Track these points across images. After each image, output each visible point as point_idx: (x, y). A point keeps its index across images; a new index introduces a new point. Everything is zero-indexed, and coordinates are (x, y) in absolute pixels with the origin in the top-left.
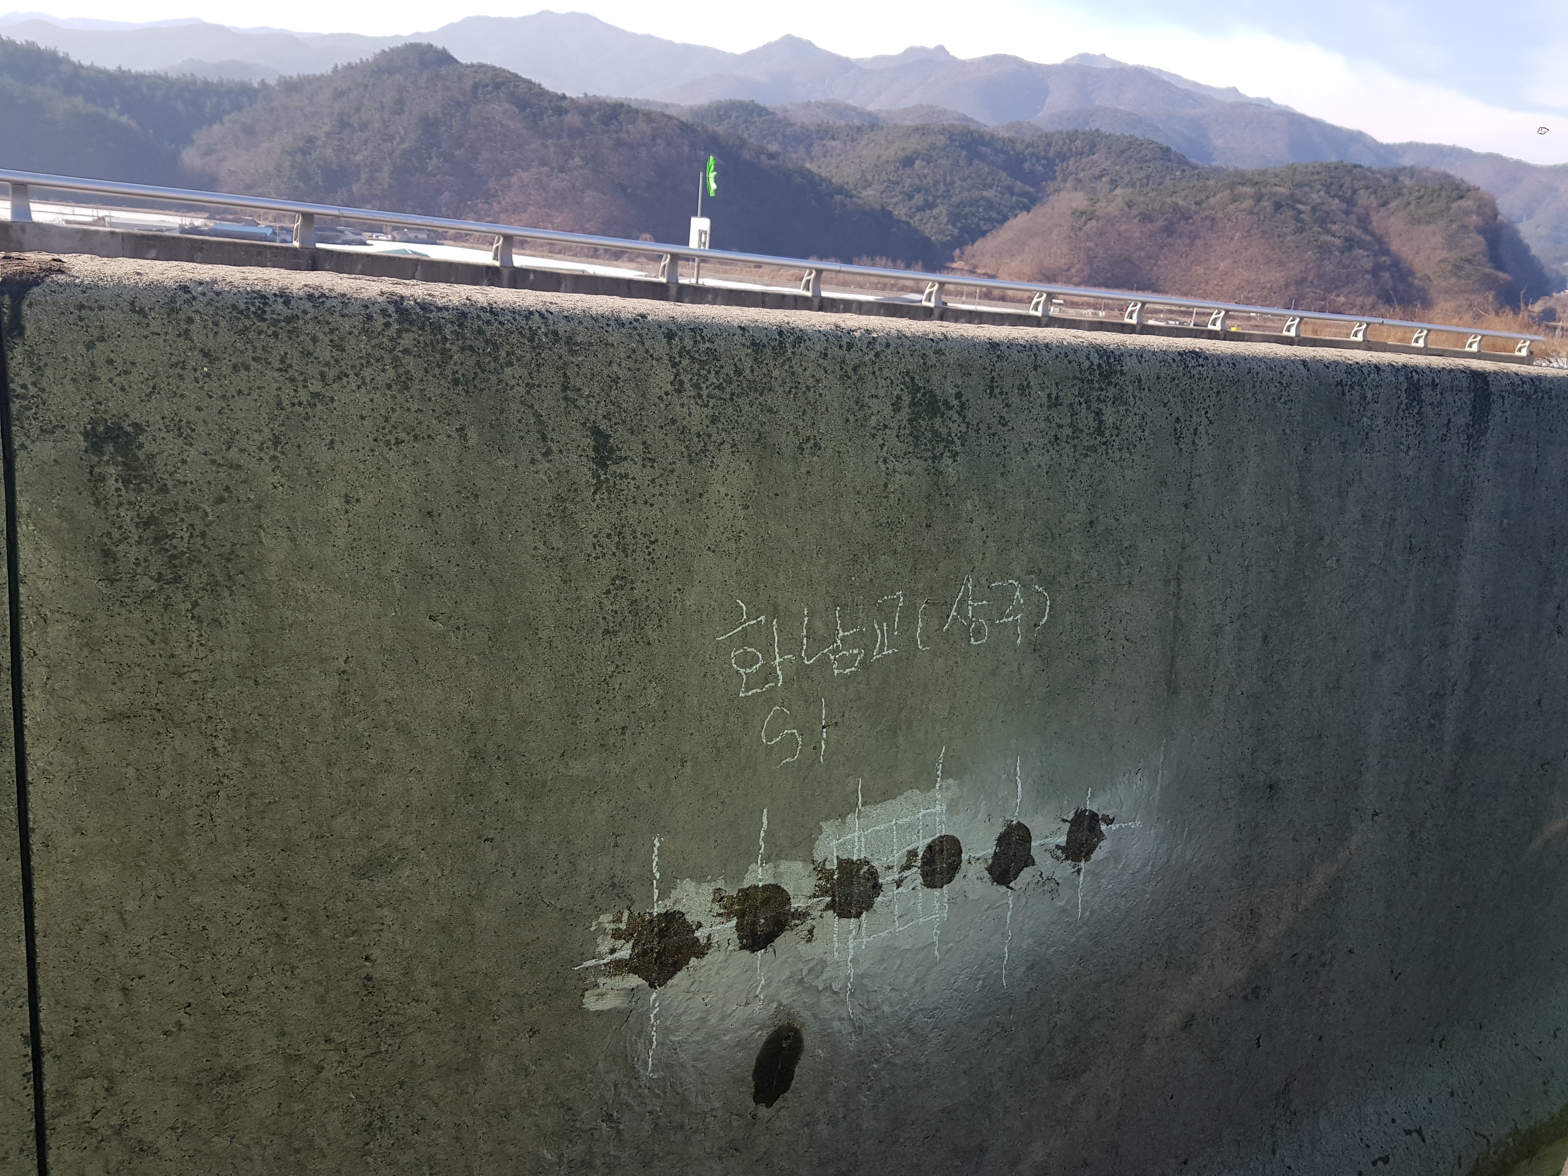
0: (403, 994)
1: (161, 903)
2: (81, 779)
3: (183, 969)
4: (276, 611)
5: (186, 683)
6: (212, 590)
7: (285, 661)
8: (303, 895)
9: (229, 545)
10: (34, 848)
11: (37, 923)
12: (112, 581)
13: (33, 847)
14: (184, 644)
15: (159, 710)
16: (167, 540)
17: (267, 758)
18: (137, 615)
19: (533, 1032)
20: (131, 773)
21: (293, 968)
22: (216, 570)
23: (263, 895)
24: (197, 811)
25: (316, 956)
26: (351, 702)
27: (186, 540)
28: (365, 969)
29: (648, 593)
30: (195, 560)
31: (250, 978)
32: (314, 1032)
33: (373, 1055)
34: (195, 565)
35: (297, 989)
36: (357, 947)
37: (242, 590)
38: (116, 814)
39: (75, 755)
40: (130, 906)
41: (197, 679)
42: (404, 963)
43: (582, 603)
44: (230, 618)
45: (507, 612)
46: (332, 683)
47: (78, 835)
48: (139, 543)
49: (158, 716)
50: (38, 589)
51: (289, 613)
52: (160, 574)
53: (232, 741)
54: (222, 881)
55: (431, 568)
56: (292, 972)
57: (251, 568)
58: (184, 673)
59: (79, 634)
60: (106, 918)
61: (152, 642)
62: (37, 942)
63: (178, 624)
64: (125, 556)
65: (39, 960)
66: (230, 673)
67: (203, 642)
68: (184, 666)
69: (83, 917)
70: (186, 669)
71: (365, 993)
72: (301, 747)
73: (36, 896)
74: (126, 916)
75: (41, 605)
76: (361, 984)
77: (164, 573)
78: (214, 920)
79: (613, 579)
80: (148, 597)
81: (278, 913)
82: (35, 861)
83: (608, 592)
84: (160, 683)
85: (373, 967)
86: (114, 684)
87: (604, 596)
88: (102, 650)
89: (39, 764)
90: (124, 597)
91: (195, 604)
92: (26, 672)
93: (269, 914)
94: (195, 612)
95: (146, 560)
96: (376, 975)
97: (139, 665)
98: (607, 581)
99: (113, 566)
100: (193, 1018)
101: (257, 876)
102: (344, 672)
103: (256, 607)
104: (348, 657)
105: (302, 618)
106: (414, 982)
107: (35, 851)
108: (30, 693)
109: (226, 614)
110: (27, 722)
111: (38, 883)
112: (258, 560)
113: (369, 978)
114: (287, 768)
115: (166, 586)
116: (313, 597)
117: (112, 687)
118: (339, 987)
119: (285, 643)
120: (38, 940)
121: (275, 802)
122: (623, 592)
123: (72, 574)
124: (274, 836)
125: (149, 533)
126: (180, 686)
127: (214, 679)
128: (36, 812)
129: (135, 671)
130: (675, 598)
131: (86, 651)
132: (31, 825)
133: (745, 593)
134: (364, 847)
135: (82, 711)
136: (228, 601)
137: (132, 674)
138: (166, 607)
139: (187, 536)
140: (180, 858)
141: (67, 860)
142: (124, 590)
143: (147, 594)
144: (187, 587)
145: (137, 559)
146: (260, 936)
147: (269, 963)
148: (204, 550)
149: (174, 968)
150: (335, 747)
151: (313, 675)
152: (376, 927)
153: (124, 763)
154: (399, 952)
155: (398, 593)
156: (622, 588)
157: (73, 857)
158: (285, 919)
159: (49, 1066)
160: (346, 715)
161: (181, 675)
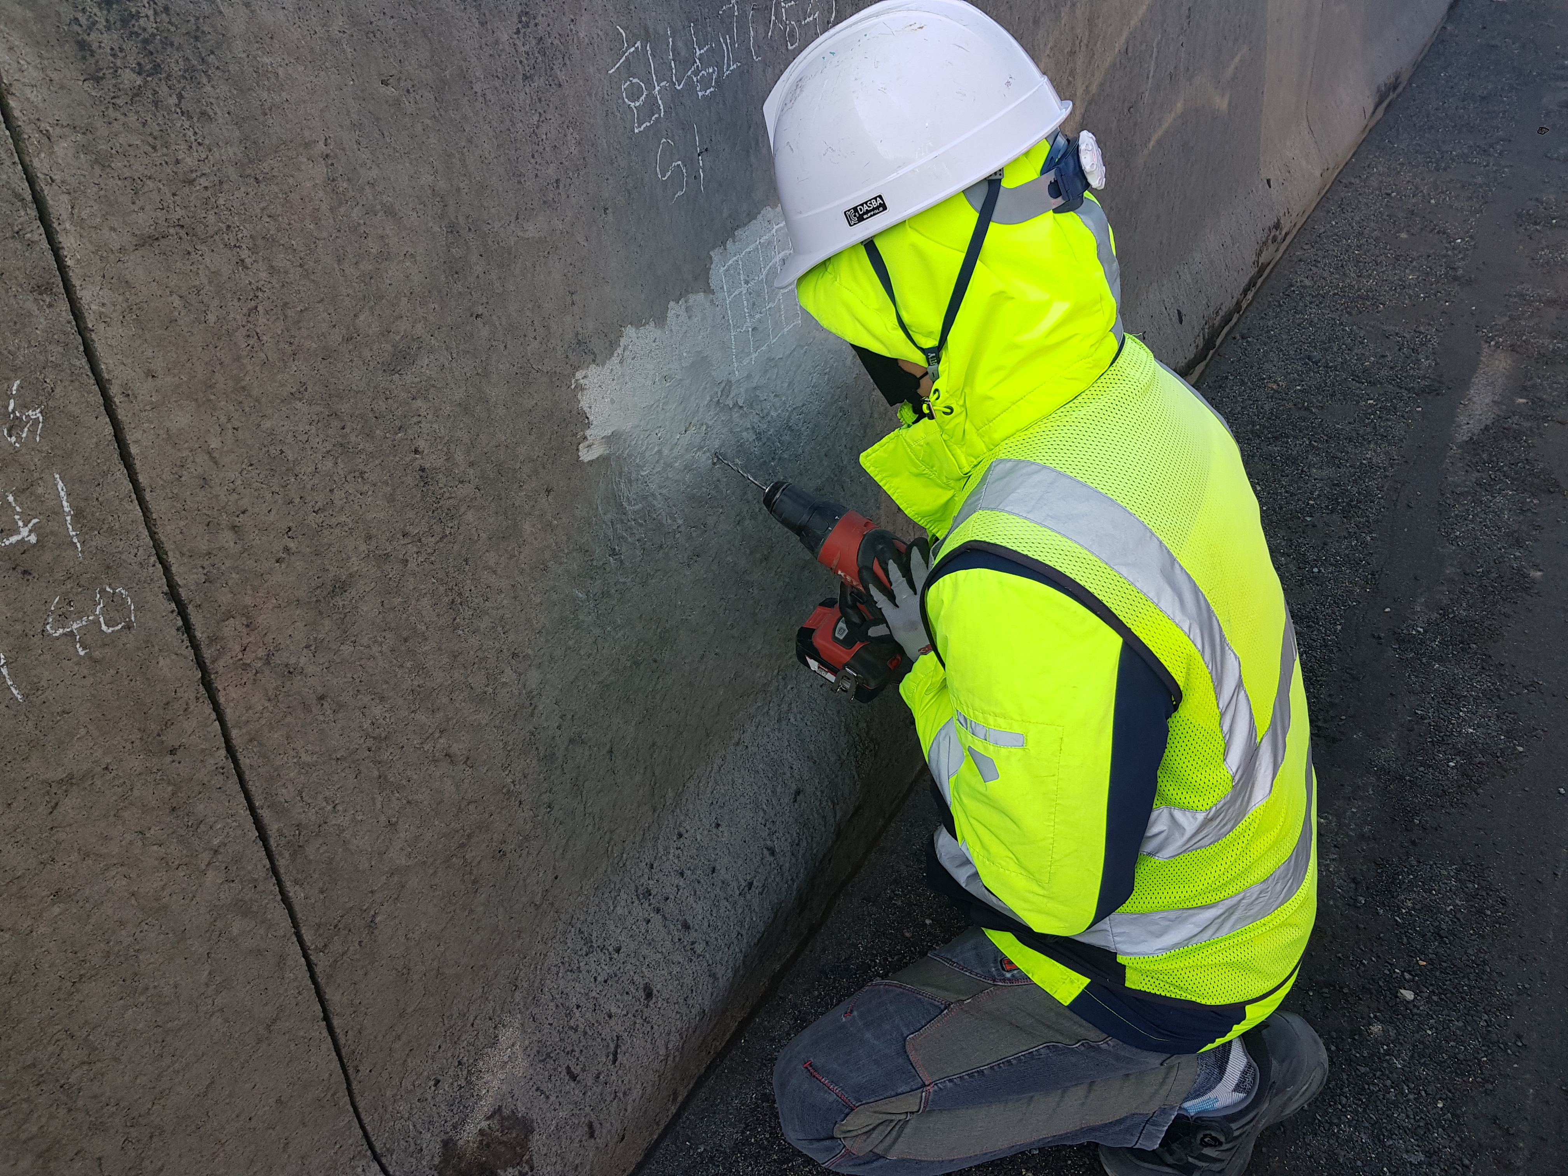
0: (450, 478)
1: (240, 434)
2: (135, 317)
3: (276, 496)
4: (255, 95)
5: (197, 191)
6: (191, 78)
7: (276, 152)
8: (352, 401)
9: (192, 19)
10: (117, 400)
11: (141, 479)
12: (98, 80)
13: (115, 399)
14: (184, 146)
15: (182, 226)
16: (133, 22)
17: (288, 263)
18: (132, 118)
19: (548, 491)
20: (177, 302)
21: (362, 473)
22: (189, 53)
23: (319, 409)
24: (243, 331)
25: (377, 458)
26: (341, 189)
27: (152, 18)
28: (417, 462)
29: (549, 29)
30: (167, 43)
31: (331, 491)
32: (393, 530)
33: (441, 539)
34: (169, 49)
35: (370, 493)
36: (405, 442)
37: (218, 73)
38: (177, 349)
39: (121, 291)
40: (214, 444)
41: (206, 184)
42: (445, 449)
43: (501, 47)
44: (215, 107)
45: (443, 67)
46: (320, 171)
47: (150, 378)
48: (108, 28)
49: (182, 233)
50: (28, 99)
51: (265, 95)
52: (139, 64)
53: (253, 250)
54: (282, 401)
55: (371, 23)
56: (362, 478)
57: (219, 45)
58: (194, 180)
59: (85, 149)
60: (197, 460)
61: (154, 148)
62: (148, 499)
63: (172, 121)
64: (100, 47)
65: (154, 516)
66: (232, 172)
67: (199, 140)
68: (192, 171)
69: (178, 463)
70: (194, 175)
71: (422, 484)
72: (313, 246)
73: (132, 451)
74: (215, 455)
75: (38, 120)
76: (418, 477)
77: (142, 62)
78: (287, 441)
79: (520, 17)
80: (137, 95)
81: (336, 423)
82: (122, 414)
83: (518, 32)
84: (174, 195)
85: (422, 458)
86: (134, 203)
87: (515, 36)
88: (113, 165)
89: (93, 307)
90: (114, 97)
91: (180, 97)
92: (50, 202)
93: (328, 426)
94: (182, 105)
95: (121, 50)
96: (427, 466)
97: (150, 178)
98: (516, 20)
99: (93, 61)
100: (296, 540)
101: (309, 390)
102: (327, 156)
103: (235, 92)
104: (326, 139)
105: (277, 99)
106: (456, 464)
107: (118, 403)
108: (62, 227)
109: (211, 103)
110: (69, 262)
111: (132, 436)
112: (223, 35)
113: (423, 470)
114: (306, 270)
115: (149, 79)
116: (281, 71)
117: (133, 207)
118: (403, 483)
119: (271, 131)
120: (148, 496)
121: (306, 309)
122: (529, 30)
123: (55, 76)
124: (314, 345)
125: (114, 16)
126: (194, 196)
127: (221, 183)
128: (107, 361)
129: (148, 185)
130: (571, 30)
131: (97, 170)
132: (106, 376)
133: (622, 18)
134: (387, 342)
135: (115, 241)
136: (208, 88)
137: (146, 189)
138: (156, 104)
139: (151, 13)
140: (243, 383)
141: (148, 408)
142: (112, 90)
143: (135, 91)
144: (169, 77)
145: (112, 49)
146: (328, 449)
147: (341, 472)
148: (173, 29)
149: (268, 496)
150: (339, 240)
151: (301, 163)
152: (415, 420)
153: (168, 290)
154: (438, 440)
155: (349, 57)
156: (527, 25)
157: (152, 403)
158: (343, 428)
159: (195, 618)
160: (340, 205)
161: (191, 182)
